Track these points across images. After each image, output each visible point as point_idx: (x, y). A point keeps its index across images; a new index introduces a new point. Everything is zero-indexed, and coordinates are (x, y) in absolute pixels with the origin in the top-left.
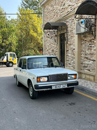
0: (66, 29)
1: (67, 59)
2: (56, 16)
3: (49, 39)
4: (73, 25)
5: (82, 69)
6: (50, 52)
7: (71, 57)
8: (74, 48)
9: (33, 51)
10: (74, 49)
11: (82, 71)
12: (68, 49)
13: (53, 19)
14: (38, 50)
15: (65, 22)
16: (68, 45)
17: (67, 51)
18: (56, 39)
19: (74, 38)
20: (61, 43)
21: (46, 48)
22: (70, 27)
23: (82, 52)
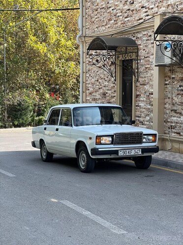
0: (135, 52)
1: (138, 113)
2: (113, 21)
3: (95, 68)
4: (150, 46)
5: (167, 132)
6: (98, 97)
7: (144, 108)
8: (151, 90)
9: (35, 92)
10: (152, 94)
11: (167, 137)
12: (138, 93)
13: (107, 27)
14: (47, 91)
15: (134, 39)
16: (138, 84)
17: (137, 97)
18: (112, 69)
19: (152, 72)
20: (123, 79)
21: (86, 88)
22: (144, 50)
23: (166, 100)
